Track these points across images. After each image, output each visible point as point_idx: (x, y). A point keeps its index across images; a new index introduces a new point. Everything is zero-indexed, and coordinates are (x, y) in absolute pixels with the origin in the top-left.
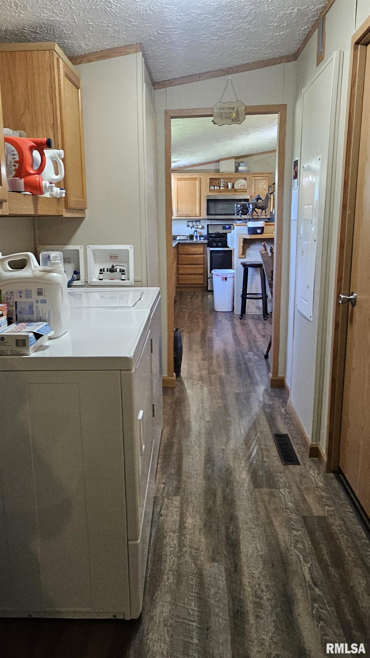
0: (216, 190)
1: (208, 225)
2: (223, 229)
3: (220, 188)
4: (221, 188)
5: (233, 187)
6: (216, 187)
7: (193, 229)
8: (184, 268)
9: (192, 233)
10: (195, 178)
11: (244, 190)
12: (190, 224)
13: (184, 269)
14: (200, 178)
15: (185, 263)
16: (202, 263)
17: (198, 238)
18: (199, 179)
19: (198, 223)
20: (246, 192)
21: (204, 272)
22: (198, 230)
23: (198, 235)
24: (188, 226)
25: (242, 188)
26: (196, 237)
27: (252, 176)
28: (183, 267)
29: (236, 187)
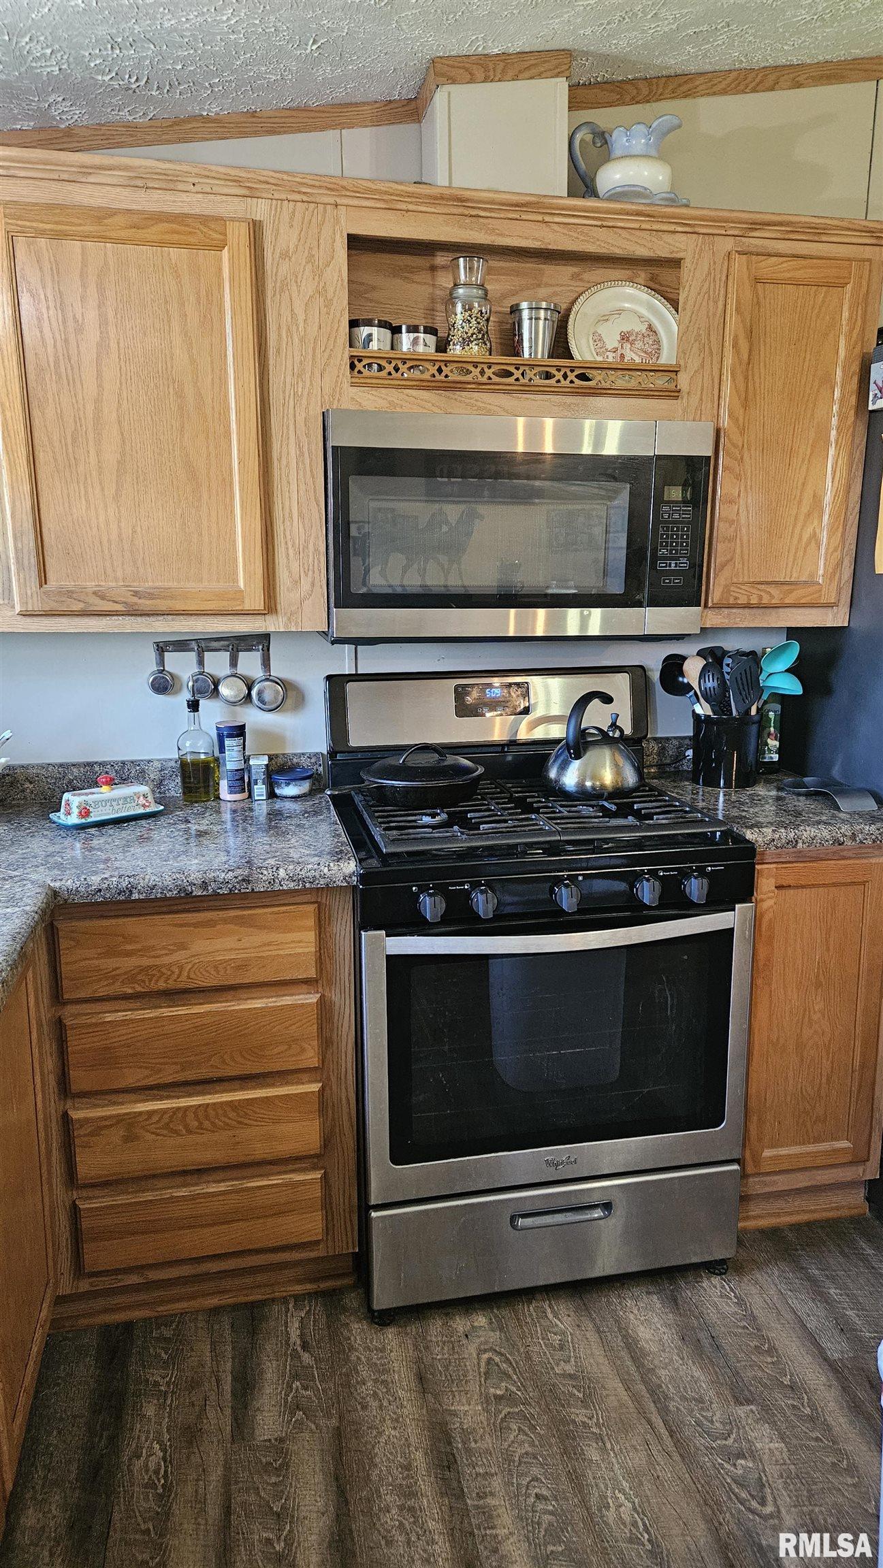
0: (414, 362)
1: (336, 684)
2: (464, 710)
3: (442, 347)
4: (456, 350)
5: (560, 346)
6: (406, 339)
7: (213, 714)
8: (131, 1126)
9: (200, 746)
10: (205, 220)
11: (660, 382)
12: (182, 666)
13: (130, 1138)
14: (256, 229)
15: (132, 1077)
16: (315, 1063)
17: (260, 790)
18: (238, 235)
19: (250, 663)
20: (674, 394)
21: (327, 1142)
22: (253, 717)
23: (259, 763)
24: (163, 685)
25: (633, 356)
26: (242, 782)
27: (728, 244)
28: (119, 1119)
29: (582, 349)
